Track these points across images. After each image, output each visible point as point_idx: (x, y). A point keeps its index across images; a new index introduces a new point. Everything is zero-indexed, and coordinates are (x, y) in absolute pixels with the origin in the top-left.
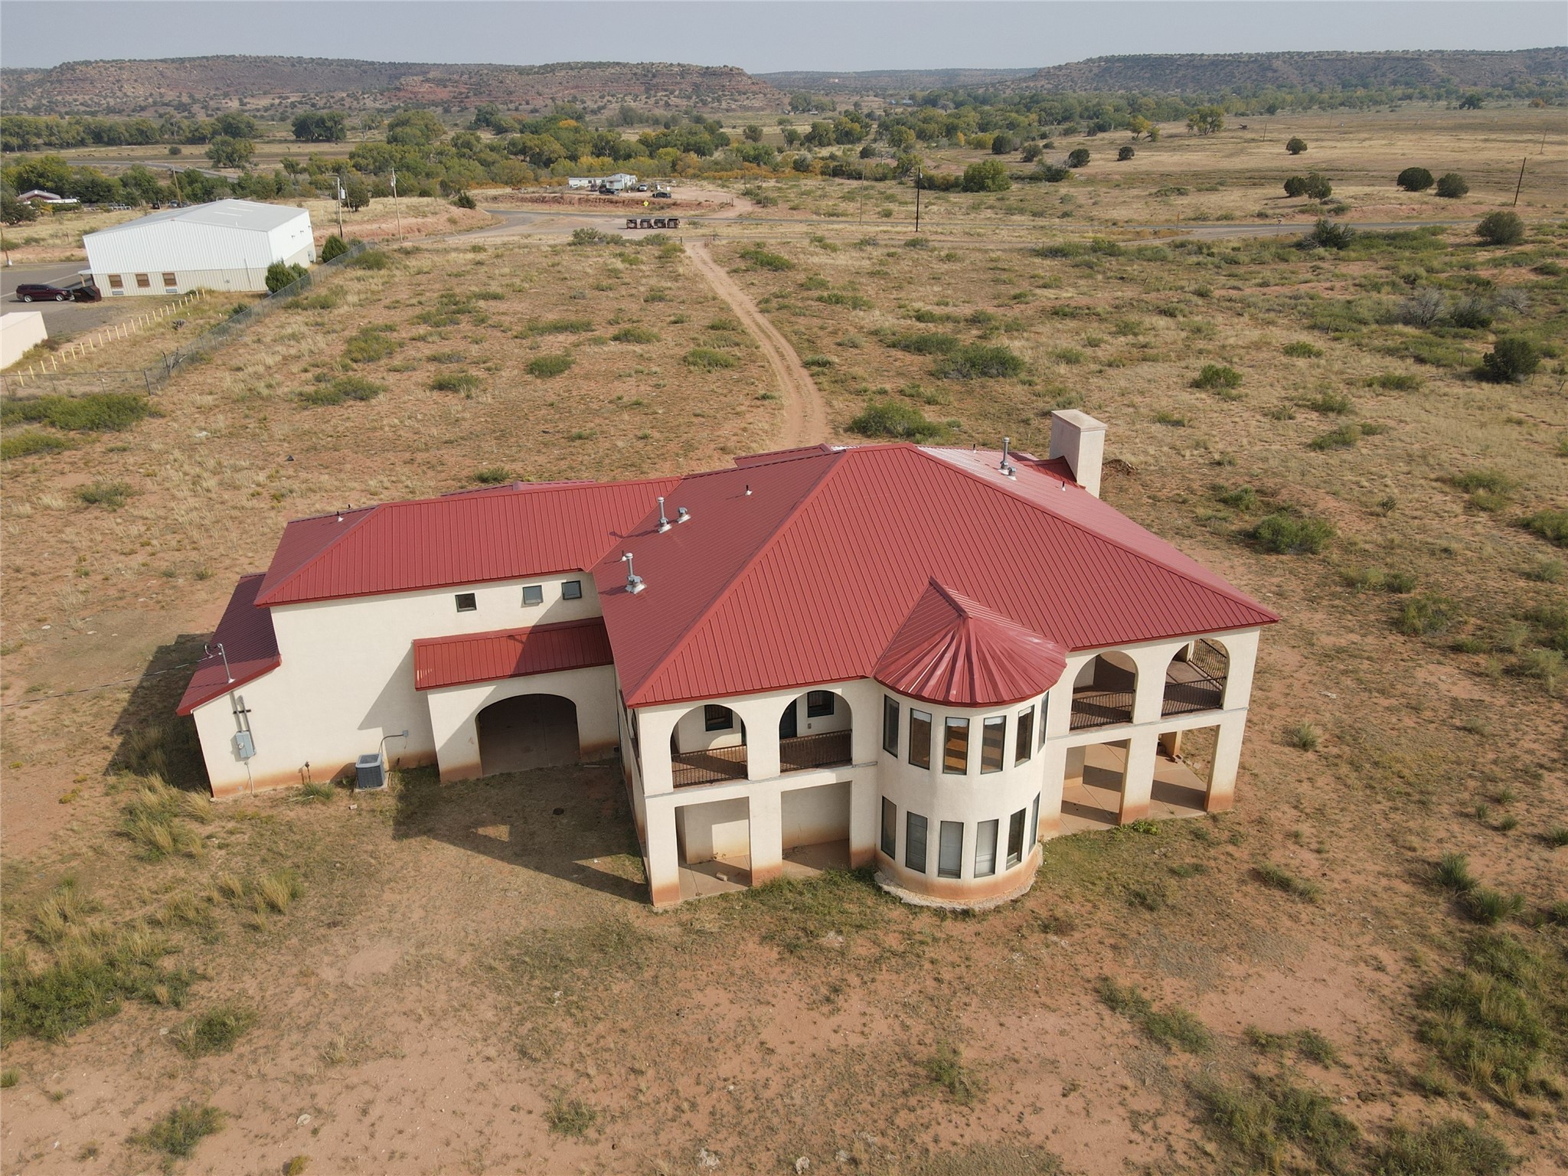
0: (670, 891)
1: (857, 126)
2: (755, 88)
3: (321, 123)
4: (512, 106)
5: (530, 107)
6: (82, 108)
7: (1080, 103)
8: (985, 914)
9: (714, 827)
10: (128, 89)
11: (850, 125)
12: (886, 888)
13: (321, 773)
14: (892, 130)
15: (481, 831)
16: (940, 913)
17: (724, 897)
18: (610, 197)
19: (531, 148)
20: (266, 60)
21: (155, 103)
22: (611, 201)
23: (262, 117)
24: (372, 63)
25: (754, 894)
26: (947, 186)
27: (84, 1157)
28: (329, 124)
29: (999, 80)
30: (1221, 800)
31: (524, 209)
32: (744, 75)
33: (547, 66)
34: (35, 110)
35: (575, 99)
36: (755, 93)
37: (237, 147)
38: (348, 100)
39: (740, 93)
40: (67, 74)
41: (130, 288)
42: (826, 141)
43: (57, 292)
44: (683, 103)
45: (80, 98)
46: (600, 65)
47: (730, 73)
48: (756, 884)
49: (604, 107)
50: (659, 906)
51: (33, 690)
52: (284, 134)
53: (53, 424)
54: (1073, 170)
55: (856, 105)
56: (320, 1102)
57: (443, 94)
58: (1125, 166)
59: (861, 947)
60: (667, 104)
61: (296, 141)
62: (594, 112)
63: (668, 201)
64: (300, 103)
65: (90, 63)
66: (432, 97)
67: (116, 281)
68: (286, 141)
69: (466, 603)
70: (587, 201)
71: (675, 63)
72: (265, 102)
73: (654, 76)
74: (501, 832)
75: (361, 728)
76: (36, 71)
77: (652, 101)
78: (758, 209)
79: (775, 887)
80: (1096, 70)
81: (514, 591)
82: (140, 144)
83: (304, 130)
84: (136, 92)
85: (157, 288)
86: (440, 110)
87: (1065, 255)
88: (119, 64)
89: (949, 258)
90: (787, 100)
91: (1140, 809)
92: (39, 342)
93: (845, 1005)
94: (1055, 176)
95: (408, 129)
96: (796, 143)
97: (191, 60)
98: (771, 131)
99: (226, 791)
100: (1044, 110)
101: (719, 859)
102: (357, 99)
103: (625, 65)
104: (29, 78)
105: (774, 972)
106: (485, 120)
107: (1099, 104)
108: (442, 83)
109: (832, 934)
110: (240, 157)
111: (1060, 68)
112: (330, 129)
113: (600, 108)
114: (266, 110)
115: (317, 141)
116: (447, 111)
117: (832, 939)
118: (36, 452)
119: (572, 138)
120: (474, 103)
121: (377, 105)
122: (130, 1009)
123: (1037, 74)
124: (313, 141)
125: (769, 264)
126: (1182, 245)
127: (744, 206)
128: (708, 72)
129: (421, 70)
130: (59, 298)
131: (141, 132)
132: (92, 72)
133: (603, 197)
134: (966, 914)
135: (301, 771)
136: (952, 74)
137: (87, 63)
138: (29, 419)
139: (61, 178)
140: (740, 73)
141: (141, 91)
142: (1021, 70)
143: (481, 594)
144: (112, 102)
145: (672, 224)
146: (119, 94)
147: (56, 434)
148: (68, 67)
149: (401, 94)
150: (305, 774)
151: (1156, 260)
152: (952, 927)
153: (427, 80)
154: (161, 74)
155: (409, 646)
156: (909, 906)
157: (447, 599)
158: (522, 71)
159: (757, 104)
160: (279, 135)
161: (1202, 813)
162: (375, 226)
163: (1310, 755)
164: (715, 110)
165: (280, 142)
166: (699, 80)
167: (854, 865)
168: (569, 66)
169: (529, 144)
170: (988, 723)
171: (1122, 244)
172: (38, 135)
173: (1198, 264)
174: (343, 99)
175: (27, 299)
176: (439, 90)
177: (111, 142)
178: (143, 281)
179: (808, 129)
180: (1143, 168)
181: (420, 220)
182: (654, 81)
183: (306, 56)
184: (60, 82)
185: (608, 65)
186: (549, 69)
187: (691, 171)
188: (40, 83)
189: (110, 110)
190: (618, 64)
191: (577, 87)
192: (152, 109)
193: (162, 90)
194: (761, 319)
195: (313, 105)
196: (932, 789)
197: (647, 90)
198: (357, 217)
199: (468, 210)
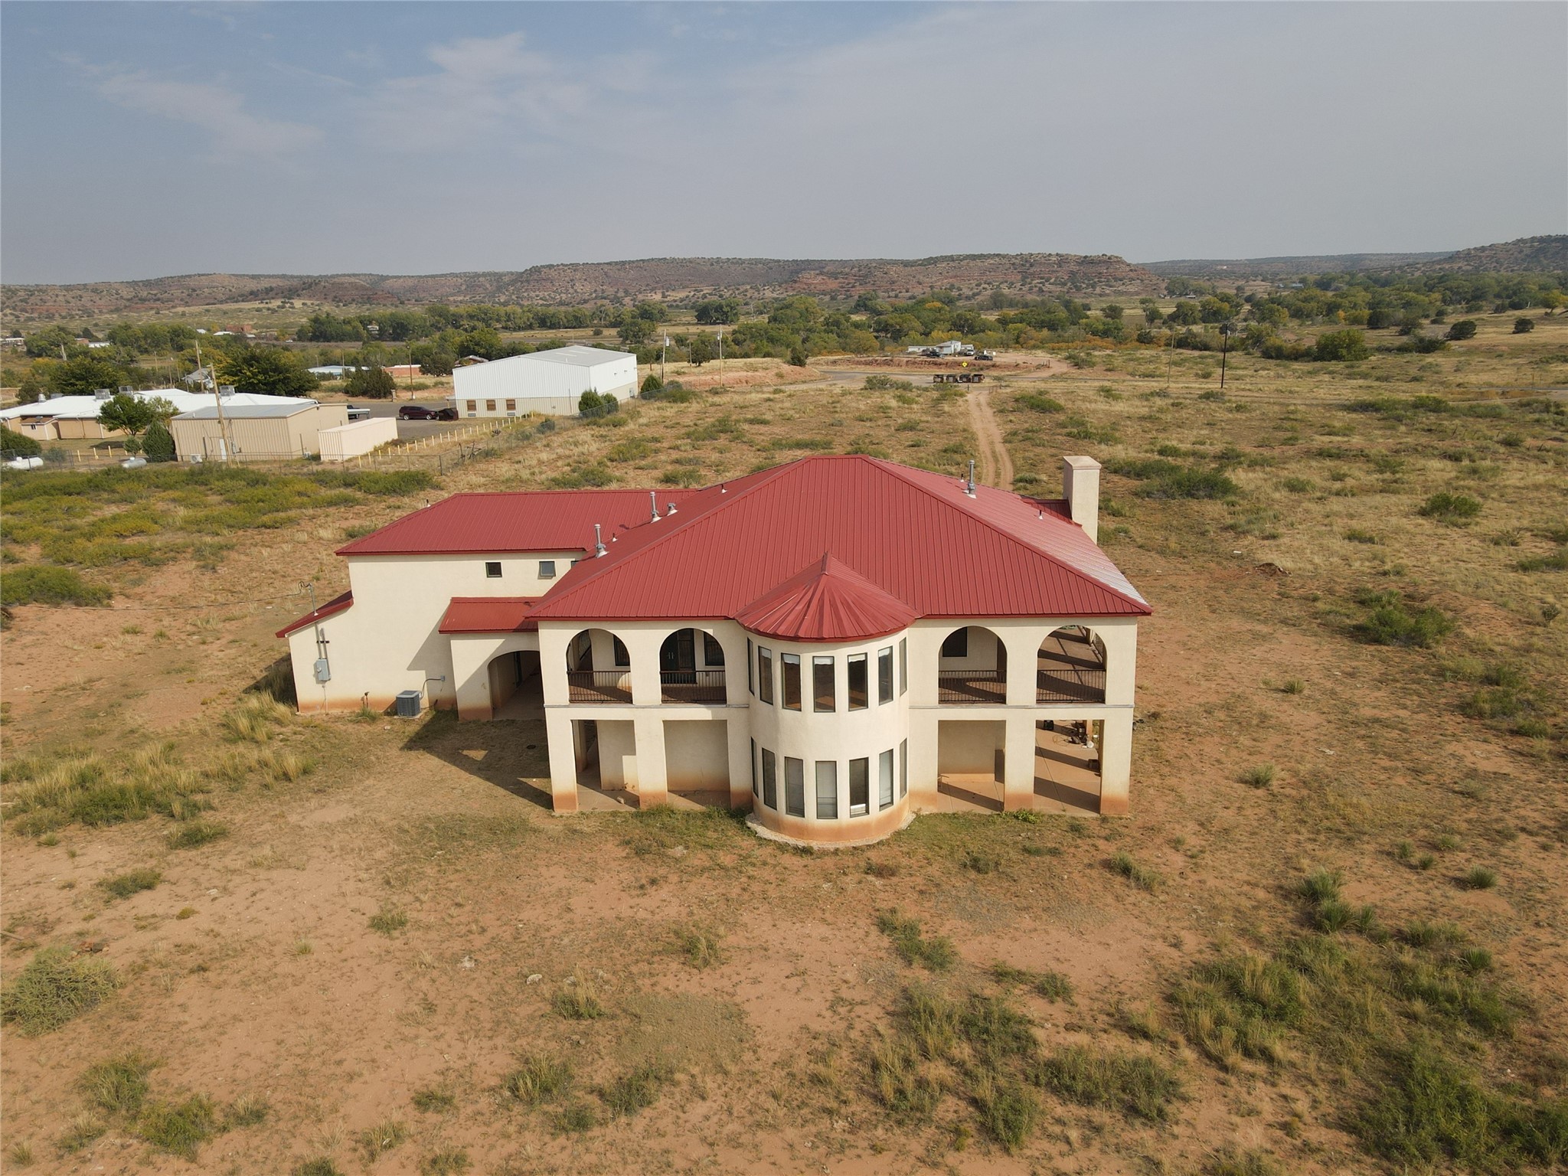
0: (569, 800)
1: (1226, 306)
2: (1132, 274)
3: (719, 308)
4: (892, 294)
5: (909, 294)
6: (541, 302)
7: (1499, 282)
8: (824, 853)
9: (625, 758)
10: (578, 287)
11: (1218, 304)
12: (749, 824)
13: (378, 703)
14: (1263, 310)
15: (465, 752)
16: (782, 848)
17: (614, 814)
18: (936, 359)
19: (892, 326)
20: (690, 261)
21: (596, 298)
22: (935, 364)
23: (677, 306)
24: (779, 261)
25: (639, 815)
26: (1297, 356)
27: (64, 887)
28: (725, 309)
29: (1410, 263)
30: (1115, 803)
31: (857, 370)
32: (1123, 262)
33: (931, 258)
34: (505, 304)
35: (952, 287)
36: (1132, 279)
37: (643, 326)
38: (751, 291)
39: (1116, 279)
40: (535, 276)
41: (482, 412)
42: (1191, 320)
43: (428, 413)
44: (1057, 289)
45: (541, 294)
46: (981, 257)
47: (1108, 261)
48: (643, 807)
49: (978, 294)
50: (557, 812)
51: (234, 641)
52: (689, 319)
53: (360, 489)
54: (1453, 343)
55: (1238, 289)
56: (230, 885)
57: (833, 284)
58: (1521, 338)
59: (699, 859)
60: (1041, 291)
61: (697, 324)
62: (968, 298)
63: (989, 363)
64: (710, 294)
65: (553, 266)
66: (823, 287)
67: (471, 405)
68: (689, 324)
69: (494, 570)
70: (915, 363)
71: (1054, 253)
72: (682, 295)
73: (1031, 265)
74: (478, 755)
75: (409, 669)
76: (512, 274)
77: (1026, 288)
78: (1074, 371)
79: (659, 811)
80: (1527, 251)
81: (532, 564)
82: (574, 328)
83: (705, 315)
84: (584, 289)
85: (501, 412)
86: (827, 298)
87: (1377, 410)
88: (575, 267)
89: (1239, 408)
90: (1164, 285)
91: (1022, 798)
92: (390, 440)
93: (654, 893)
94: (1428, 347)
95: (789, 312)
96: (1158, 322)
97: (630, 262)
98: (1133, 312)
99: (307, 708)
100: (1450, 289)
101: (629, 789)
102: (758, 291)
103: (1004, 257)
104: (506, 279)
105: (613, 865)
106: (862, 305)
107: (1520, 283)
108: (834, 276)
109: (680, 848)
110: (644, 335)
111: (1483, 249)
112: (726, 313)
113: (974, 295)
114: (682, 300)
115: (715, 323)
116: (833, 298)
117: (679, 851)
118: (336, 504)
119: (932, 317)
120: (859, 291)
121: (775, 295)
122: (156, 818)
123: (1453, 257)
124: (711, 324)
125: (1038, 406)
126: (1528, 404)
127: (1062, 368)
128: (1086, 261)
129: (819, 267)
130: (428, 417)
131: (576, 318)
132: (553, 273)
133: (929, 359)
134: (807, 851)
135: (363, 699)
136: (1360, 258)
137: (550, 267)
138: (347, 485)
139: (491, 346)
140: (1119, 261)
141: (588, 288)
142: (1440, 254)
143: (507, 564)
144: (564, 296)
145: (976, 379)
146: (571, 291)
147: (359, 495)
148: (535, 270)
149: (797, 285)
150: (365, 702)
151: (1486, 417)
152: (787, 860)
153: (821, 273)
154: (606, 273)
155: (449, 602)
156: (760, 838)
157: (479, 565)
158: (906, 264)
159: (1132, 289)
160: (684, 319)
161: (1095, 815)
162: (709, 377)
163: (1260, 792)
164: (1088, 296)
165: (684, 324)
166: (1075, 268)
167: (733, 806)
168: (951, 258)
169: (891, 322)
170: (818, 662)
171: (1451, 403)
172: (498, 321)
173: (1538, 421)
174: (746, 291)
175: (406, 417)
176: (829, 281)
177: (553, 326)
178: (491, 405)
179: (1172, 310)
180: (1542, 341)
181: (750, 374)
182: (1032, 270)
183: (724, 257)
184: (528, 281)
185: (989, 256)
186: (933, 261)
187: (1032, 342)
188: (513, 282)
189: (561, 303)
190: (998, 255)
191: (955, 277)
192: (593, 302)
193: (604, 287)
194: (1000, 448)
195: (721, 296)
196: (775, 724)
197: (1024, 279)
198: (696, 370)
199: (798, 368)
